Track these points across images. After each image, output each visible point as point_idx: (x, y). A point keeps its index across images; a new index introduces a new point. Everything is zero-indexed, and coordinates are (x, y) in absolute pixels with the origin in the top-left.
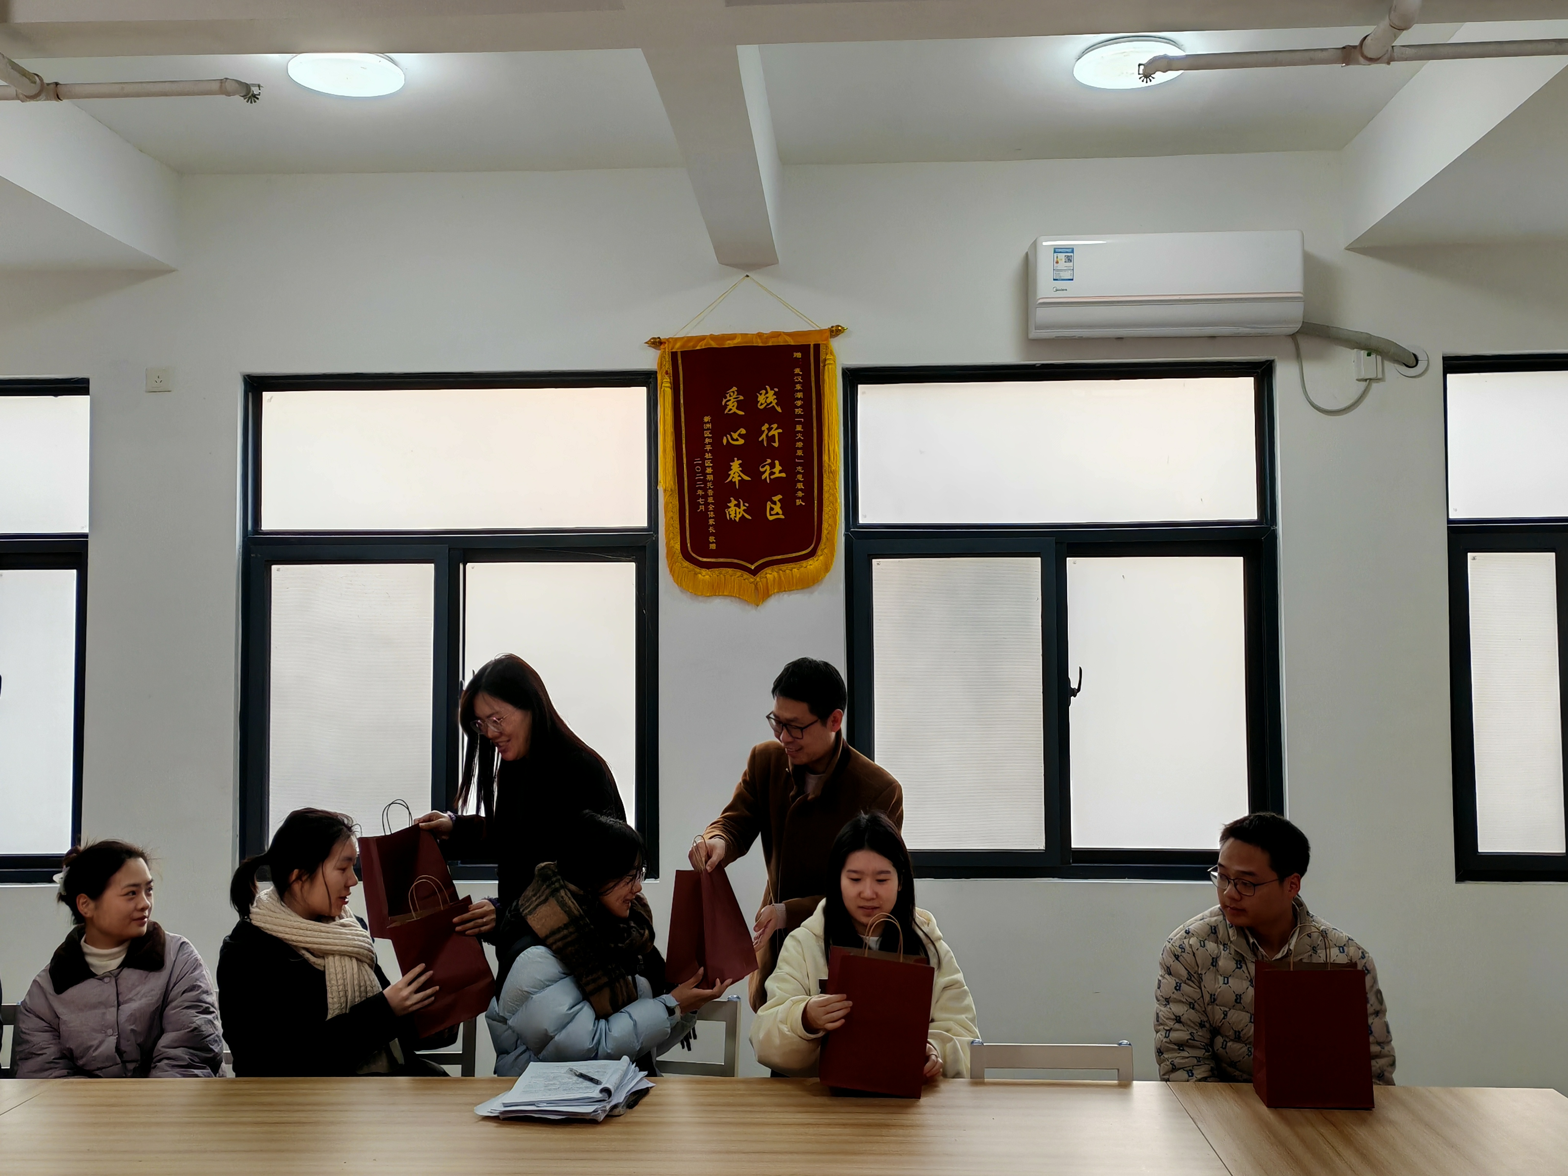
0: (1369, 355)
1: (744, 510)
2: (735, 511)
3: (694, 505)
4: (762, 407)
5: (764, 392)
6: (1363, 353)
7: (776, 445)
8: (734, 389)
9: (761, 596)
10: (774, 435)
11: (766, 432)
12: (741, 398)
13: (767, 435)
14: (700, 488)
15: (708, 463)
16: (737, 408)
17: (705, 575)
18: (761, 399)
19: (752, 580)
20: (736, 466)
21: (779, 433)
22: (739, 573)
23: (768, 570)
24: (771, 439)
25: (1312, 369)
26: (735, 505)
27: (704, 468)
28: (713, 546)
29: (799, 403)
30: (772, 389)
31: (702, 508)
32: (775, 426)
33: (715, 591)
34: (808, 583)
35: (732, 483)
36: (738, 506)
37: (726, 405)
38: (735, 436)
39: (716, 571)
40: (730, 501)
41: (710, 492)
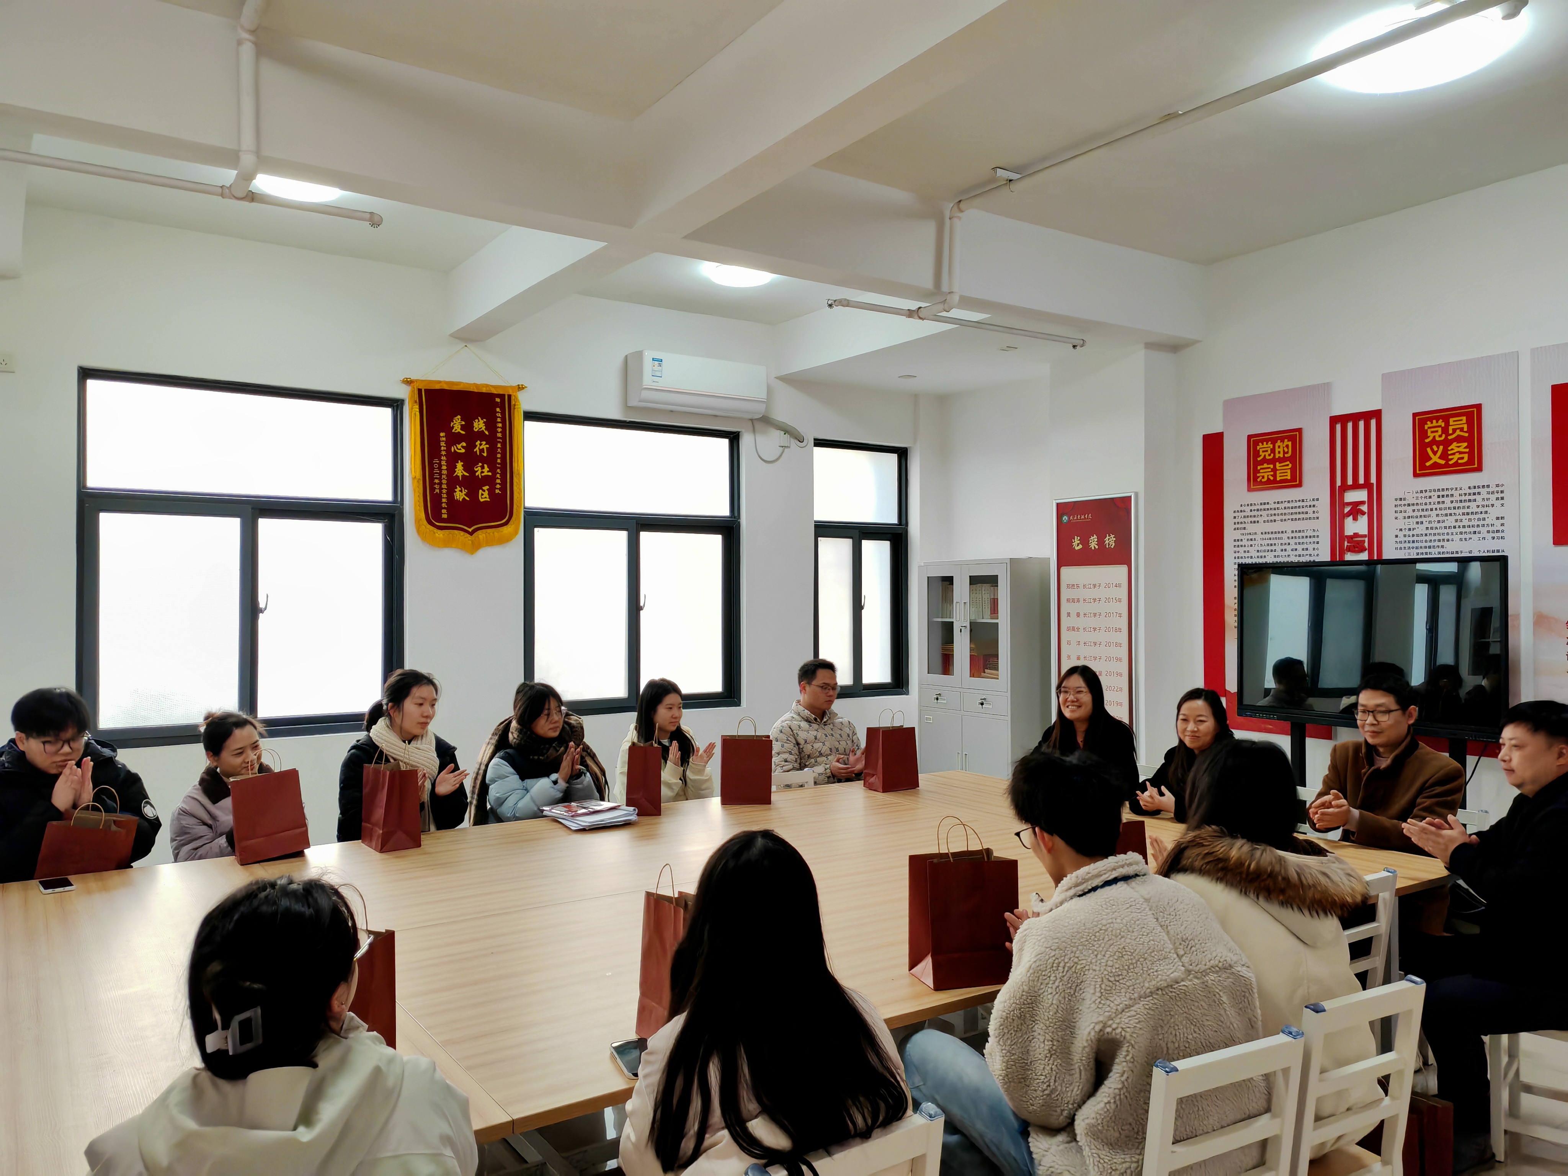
0: (785, 434)
1: (465, 495)
2: (460, 494)
3: (432, 489)
4: (476, 430)
5: (477, 420)
6: (783, 433)
7: (485, 454)
8: (459, 417)
9: (474, 548)
10: (483, 449)
11: (478, 446)
12: (463, 423)
13: (479, 448)
14: (437, 478)
15: (443, 463)
16: (461, 429)
17: (440, 534)
18: (475, 424)
19: (470, 538)
20: (460, 466)
21: (487, 448)
22: (462, 533)
23: (479, 532)
24: (482, 451)
25: (760, 438)
26: (460, 491)
27: (440, 465)
28: (445, 516)
29: (499, 430)
30: (482, 419)
31: (438, 491)
32: (484, 443)
33: (446, 544)
34: (503, 541)
35: (457, 477)
36: (461, 491)
37: (453, 427)
38: (459, 446)
39: (447, 531)
40: (457, 488)
41: (444, 481)
